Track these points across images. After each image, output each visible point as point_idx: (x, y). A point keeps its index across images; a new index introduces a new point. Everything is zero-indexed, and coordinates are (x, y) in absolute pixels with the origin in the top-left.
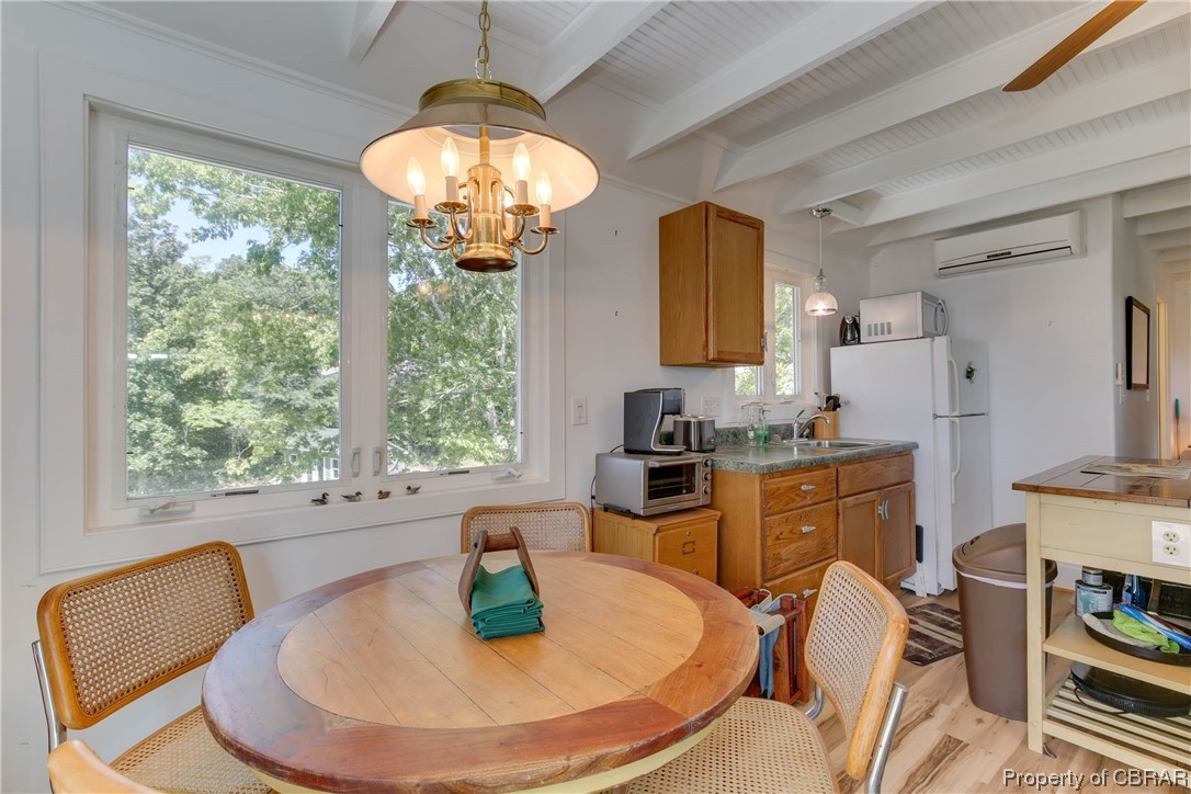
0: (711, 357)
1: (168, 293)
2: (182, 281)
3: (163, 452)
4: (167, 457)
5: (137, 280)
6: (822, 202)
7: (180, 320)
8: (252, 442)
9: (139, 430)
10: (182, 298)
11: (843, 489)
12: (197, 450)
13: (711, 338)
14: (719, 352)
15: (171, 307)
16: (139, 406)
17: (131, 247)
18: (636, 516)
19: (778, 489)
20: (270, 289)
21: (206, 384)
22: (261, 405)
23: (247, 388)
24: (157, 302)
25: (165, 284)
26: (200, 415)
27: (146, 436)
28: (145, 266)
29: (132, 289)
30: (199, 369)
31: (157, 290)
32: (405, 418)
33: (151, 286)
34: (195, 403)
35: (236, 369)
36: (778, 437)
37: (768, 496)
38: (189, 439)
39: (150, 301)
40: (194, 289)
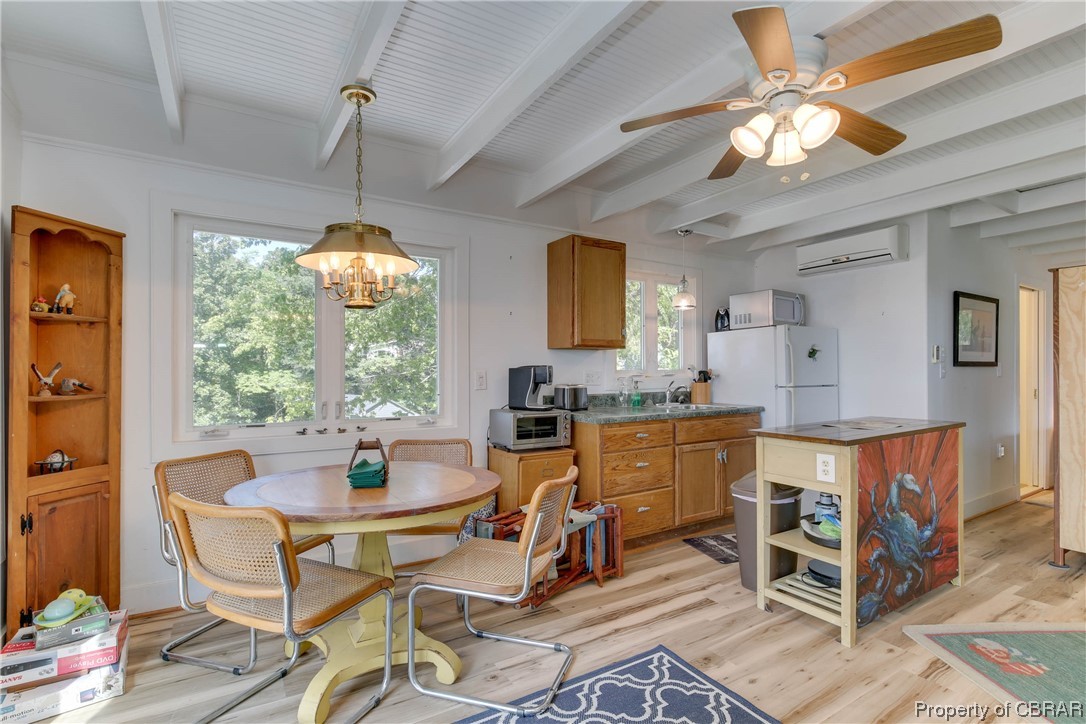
0: (576, 343)
1: (225, 282)
2: (236, 273)
3: (222, 412)
4: (224, 417)
5: (200, 273)
6: (683, 225)
7: (233, 308)
8: (286, 404)
9: (203, 395)
10: (236, 287)
11: (679, 439)
12: (247, 412)
13: (576, 330)
14: (583, 340)
15: (227, 294)
16: (202, 375)
17: (197, 246)
18: (509, 450)
19: (615, 435)
20: (306, 278)
21: (255, 357)
22: (298, 375)
23: (287, 361)
24: (217, 290)
25: (222, 276)
26: (251, 383)
27: (208, 398)
28: (207, 261)
29: (197, 280)
30: (246, 347)
31: (217, 280)
32: (408, 387)
33: (211, 277)
34: (246, 372)
35: (274, 347)
36: (650, 402)
37: (605, 440)
38: (241, 402)
39: (210, 289)
40: (245, 279)
